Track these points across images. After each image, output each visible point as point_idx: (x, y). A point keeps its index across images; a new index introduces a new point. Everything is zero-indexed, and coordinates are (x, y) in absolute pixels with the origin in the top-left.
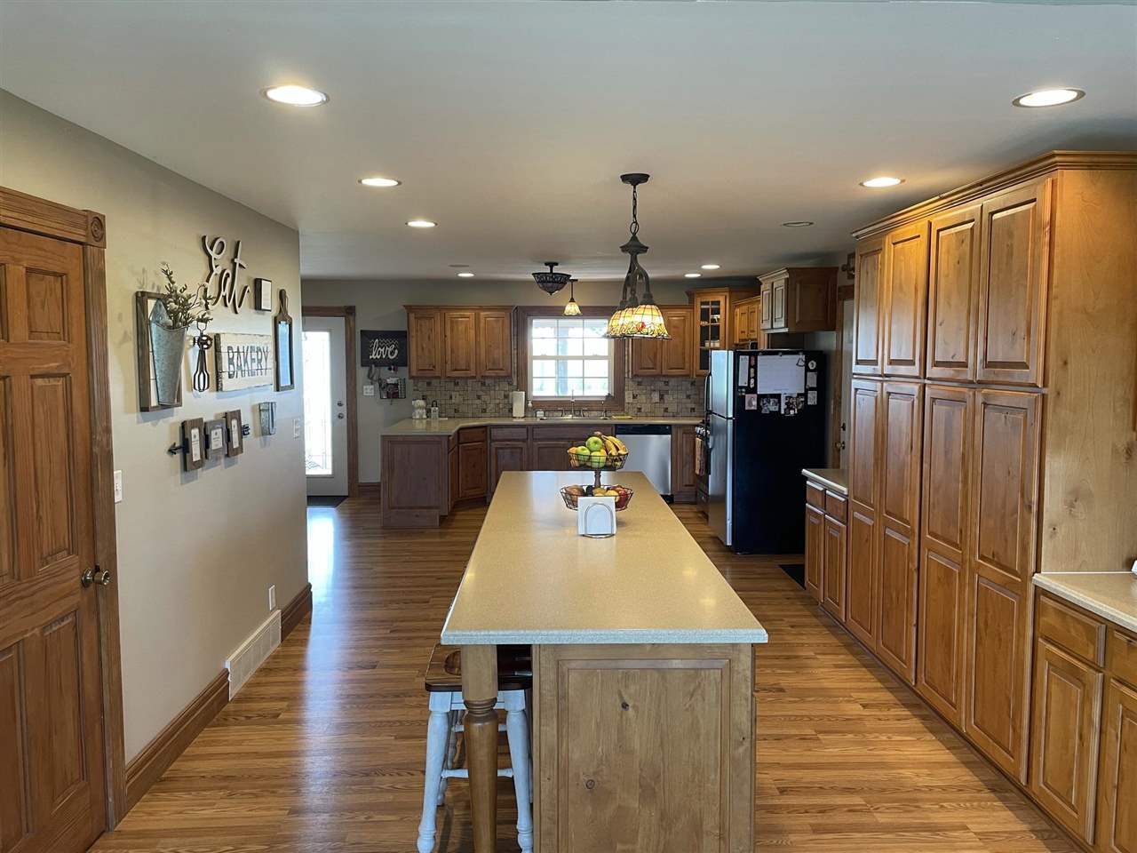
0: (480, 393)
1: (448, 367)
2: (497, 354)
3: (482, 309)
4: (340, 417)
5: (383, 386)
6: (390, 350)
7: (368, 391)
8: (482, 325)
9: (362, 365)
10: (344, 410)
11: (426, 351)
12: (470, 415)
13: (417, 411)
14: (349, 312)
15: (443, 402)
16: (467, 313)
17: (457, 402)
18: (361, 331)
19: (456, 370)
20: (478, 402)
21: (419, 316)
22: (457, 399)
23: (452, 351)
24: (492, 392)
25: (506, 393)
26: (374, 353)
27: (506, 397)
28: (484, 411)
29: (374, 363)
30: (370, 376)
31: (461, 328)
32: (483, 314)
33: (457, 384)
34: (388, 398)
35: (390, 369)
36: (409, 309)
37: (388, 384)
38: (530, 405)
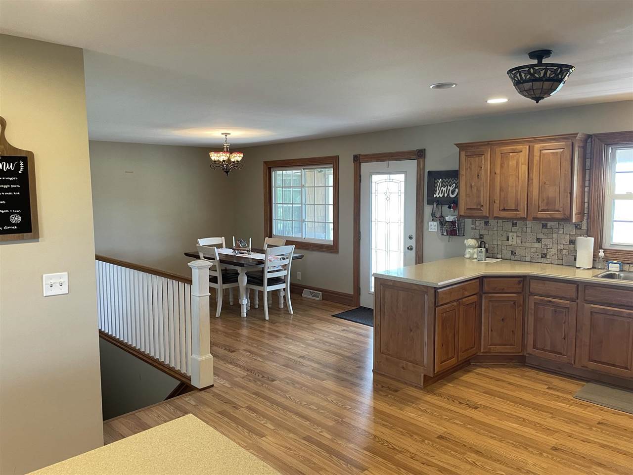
0: (540, 236)
1: (496, 205)
2: (551, 192)
3: (536, 140)
4: (410, 248)
5: (442, 223)
6: (451, 189)
7: (433, 227)
8: (536, 159)
9: (428, 204)
10: (413, 243)
11: (474, 190)
12: (528, 259)
13: (468, 250)
14: (420, 155)
15: (500, 243)
16: (519, 147)
17: (514, 243)
18: (429, 172)
19: (504, 210)
20: (537, 245)
21: (469, 154)
22: (514, 240)
23: (501, 190)
24: (555, 236)
25: (572, 238)
26: (438, 192)
27: (573, 242)
28: (544, 256)
29: (438, 201)
30: (433, 214)
31: (512, 163)
32: (537, 146)
33: (514, 225)
34: (447, 235)
35: (450, 207)
36: (462, 147)
37: (446, 222)
38: (601, 254)
